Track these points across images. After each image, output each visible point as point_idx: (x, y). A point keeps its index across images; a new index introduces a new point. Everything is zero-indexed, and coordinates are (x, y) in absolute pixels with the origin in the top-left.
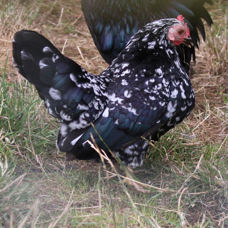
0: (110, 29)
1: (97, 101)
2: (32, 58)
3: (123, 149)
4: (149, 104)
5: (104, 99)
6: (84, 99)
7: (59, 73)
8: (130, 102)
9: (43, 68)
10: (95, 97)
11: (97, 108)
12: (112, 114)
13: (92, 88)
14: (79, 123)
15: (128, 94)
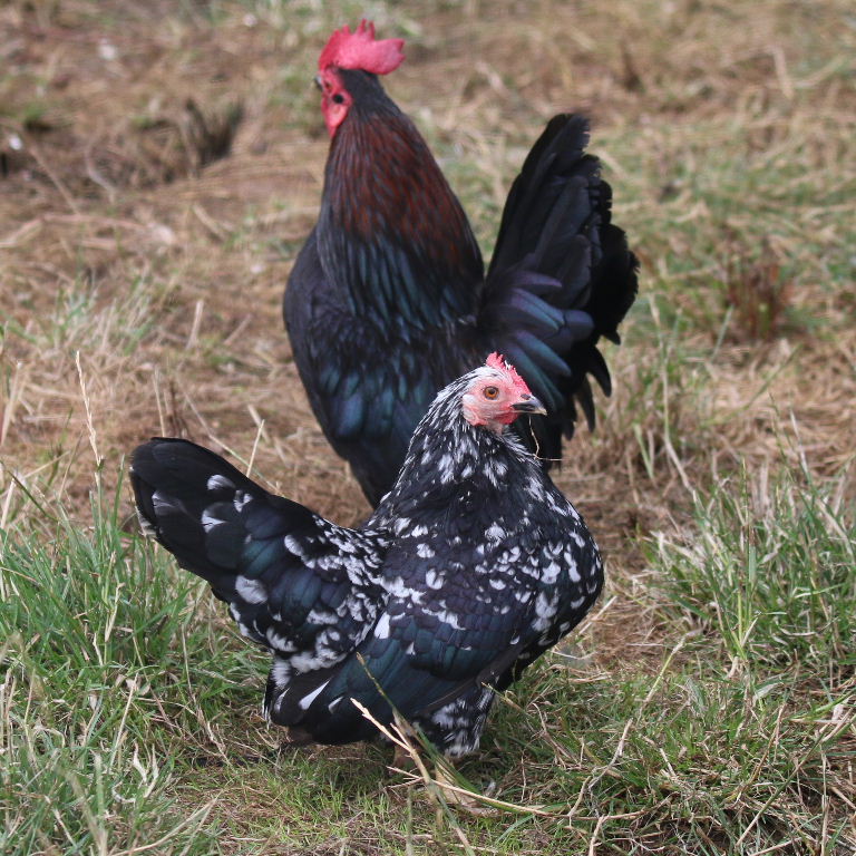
0: (358, 386)
1: (357, 599)
2: (183, 509)
3: (427, 715)
4: (489, 601)
5: (374, 593)
6: (325, 596)
7: (253, 539)
8: (441, 598)
9: (211, 531)
10: (353, 590)
11: (358, 618)
12: (397, 630)
13: (344, 568)
14: (314, 655)
15: (435, 580)
